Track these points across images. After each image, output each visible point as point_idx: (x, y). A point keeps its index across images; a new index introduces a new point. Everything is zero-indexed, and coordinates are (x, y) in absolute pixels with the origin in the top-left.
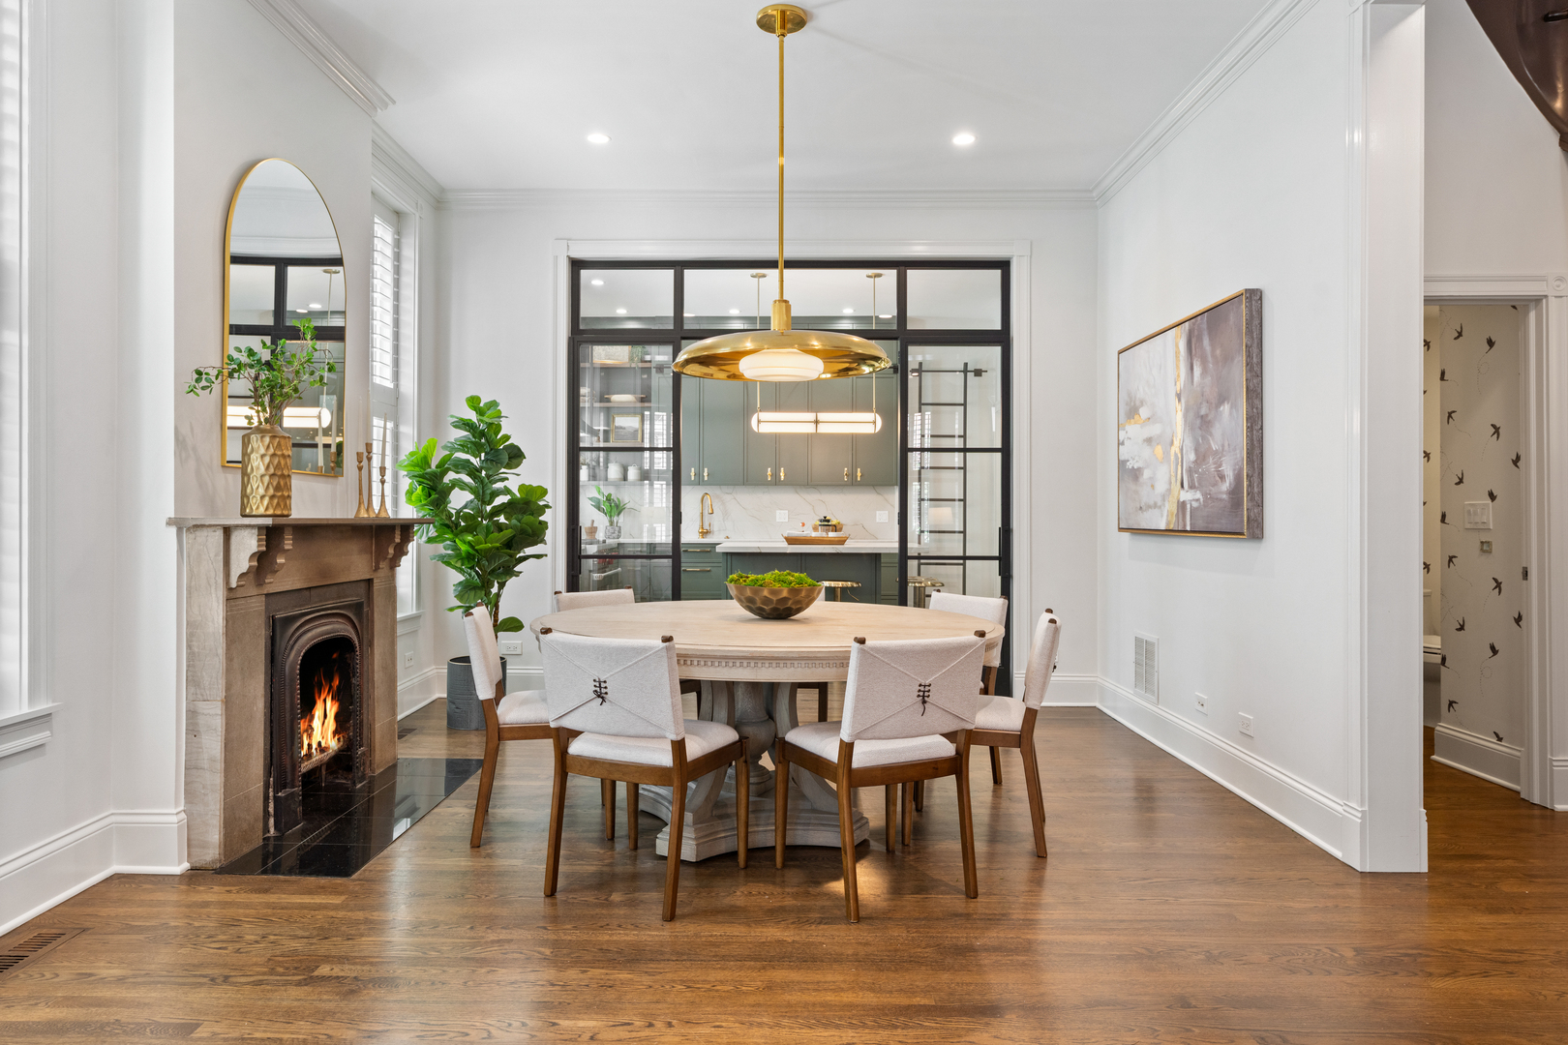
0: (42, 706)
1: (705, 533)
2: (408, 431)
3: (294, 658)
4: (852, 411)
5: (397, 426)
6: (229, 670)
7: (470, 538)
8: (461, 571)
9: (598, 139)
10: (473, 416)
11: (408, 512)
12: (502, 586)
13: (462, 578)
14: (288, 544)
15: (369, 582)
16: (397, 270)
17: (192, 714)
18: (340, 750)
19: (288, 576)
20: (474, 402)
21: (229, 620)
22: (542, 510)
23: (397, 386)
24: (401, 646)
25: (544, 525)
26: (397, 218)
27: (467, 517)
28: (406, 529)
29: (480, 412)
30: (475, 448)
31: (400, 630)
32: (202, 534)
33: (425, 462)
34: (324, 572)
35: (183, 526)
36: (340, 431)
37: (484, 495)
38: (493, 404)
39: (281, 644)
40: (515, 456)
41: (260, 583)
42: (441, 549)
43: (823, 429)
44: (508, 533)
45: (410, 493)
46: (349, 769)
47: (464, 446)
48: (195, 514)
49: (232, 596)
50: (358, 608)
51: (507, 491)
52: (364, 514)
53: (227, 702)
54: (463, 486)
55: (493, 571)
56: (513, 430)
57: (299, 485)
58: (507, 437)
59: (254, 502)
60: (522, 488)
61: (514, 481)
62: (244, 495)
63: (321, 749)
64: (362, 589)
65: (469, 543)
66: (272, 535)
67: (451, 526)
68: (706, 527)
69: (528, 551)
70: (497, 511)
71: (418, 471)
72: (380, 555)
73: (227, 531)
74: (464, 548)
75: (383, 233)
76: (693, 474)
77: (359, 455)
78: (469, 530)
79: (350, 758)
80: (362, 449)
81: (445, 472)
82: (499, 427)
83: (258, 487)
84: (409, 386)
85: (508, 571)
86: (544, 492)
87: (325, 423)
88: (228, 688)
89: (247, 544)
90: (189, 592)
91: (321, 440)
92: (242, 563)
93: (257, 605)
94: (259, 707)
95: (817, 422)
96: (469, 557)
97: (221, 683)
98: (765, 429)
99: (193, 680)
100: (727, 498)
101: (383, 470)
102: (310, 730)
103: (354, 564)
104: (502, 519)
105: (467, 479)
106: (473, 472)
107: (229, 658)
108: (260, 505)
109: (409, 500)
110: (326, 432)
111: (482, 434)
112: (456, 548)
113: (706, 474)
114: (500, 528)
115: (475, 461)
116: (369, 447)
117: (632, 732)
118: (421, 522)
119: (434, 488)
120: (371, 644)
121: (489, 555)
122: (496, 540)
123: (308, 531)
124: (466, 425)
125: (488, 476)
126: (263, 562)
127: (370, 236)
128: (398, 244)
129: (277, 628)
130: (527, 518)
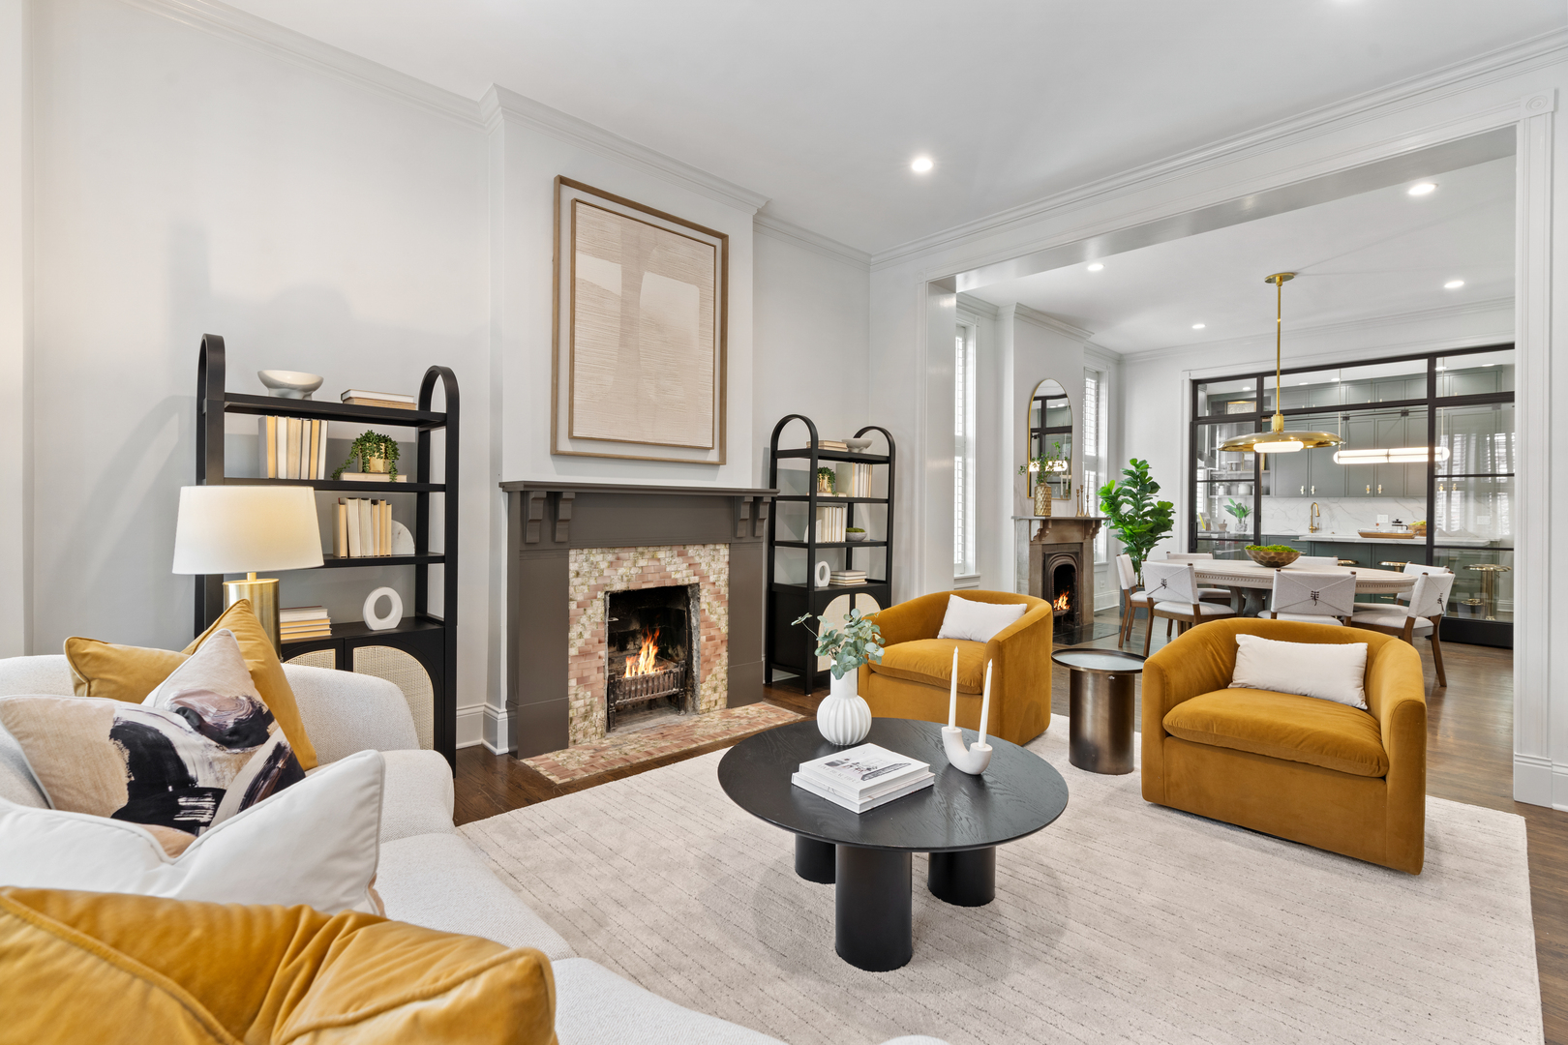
0: (978, 574)
1: (1314, 530)
2: (1103, 475)
3: (1052, 569)
4: (1404, 446)
5: (1097, 473)
6: (1030, 569)
7: (1130, 527)
8: (1127, 543)
9: (1199, 326)
10: (1133, 469)
11: (1102, 514)
12: (1148, 550)
13: (1127, 546)
14: (1050, 526)
15: (1082, 544)
16: (1098, 400)
17: (1019, 583)
18: (1069, 611)
19: (1050, 538)
20: (1134, 462)
21: (1030, 552)
22: (1170, 514)
23: (1097, 455)
24: (1096, 578)
25: (1172, 522)
26: (1098, 376)
27: (1130, 517)
28: (1098, 522)
29: (1137, 467)
30: (1135, 484)
31: (1095, 570)
32: (1022, 522)
33: (1109, 491)
34: (1063, 538)
35: (1017, 519)
36: (1070, 473)
37: (1138, 506)
38: (1144, 462)
39: (1047, 564)
40: (1155, 487)
41: (1040, 540)
42: (1116, 532)
43: (1392, 460)
44: (1151, 525)
45: (1102, 505)
46: (1073, 620)
47: (1128, 483)
48: (1020, 516)
49: (1031, 543)
50: (1076, 554)
51: (1151, 504)
52: (1079, 515)
53: (1030, 580)
54: (1128, 502)
55: (1143, 543)
56: (1153, 474)
57: (1054, 504)
58: (1151, 478)
59: (1039, 511)
60: (1159, 503)
61: (1155, 500)
62: (1035, 508)
63: (1061, 609)
64: (1078, 547)
65: (1130, 530)
66: (1045, 522)
67: (1121, 521)
68: (1315, 525)
69: (1163, 534)
70: (1146, 514)
71: (1106, 495)
72: (1086, 533)
73: (1030, 521)
74: (1127, 531)
75: (1090, 384)
76: (1302, 490)
77: (1078, 491)
78: (1131, 523)
79: (1073, 616)
80: (1079, 488)
81: (1119, 495)
82: (1146, 473)
83: (1040, 506)
84: (1103, 453)
85: (1151, 543)
86: (1172, 505)
87: (1064, 470)
88: (1030, 575)
89: (1037, 526)
90: (1018, 541)
91: (1063, 477)
92: (1035, 532)
93: (1040, 548)
94: (1040, 584)
95: (1388, 456)
96: (1131, 536)
97: (1028, 574)
98: (1342, 462)
99: (1019, 572)
100: (1333, 506)
101: (1088, 496)
102: (1057, 603)
103: (1075, 536)
104: (1148, 518)
105: (1131, 499)
106: (1133, 495)
107: (1030, 566)
108: (1040, 512)
109: (1101, 509)
110: (1064, 473)
111: (1138, 477)
112: (1124, 532)
113: (1313, 490)
114: (1147, 522)
115: (1135, 490)
116: (1082, 487)
117: (1177, 600)
118: (1106, 519)
119: (1113, 503)
120: (1082, 570)
121: (1141, 535)
122: (1144, 528)
123: (1057, 521)
124: (1131, 473)
125: (1141, 498)
126: (1042, 532)
127: (1084, 388)
128: (1098, 388)
129: (1046, 557)
130: (1162, 518)
